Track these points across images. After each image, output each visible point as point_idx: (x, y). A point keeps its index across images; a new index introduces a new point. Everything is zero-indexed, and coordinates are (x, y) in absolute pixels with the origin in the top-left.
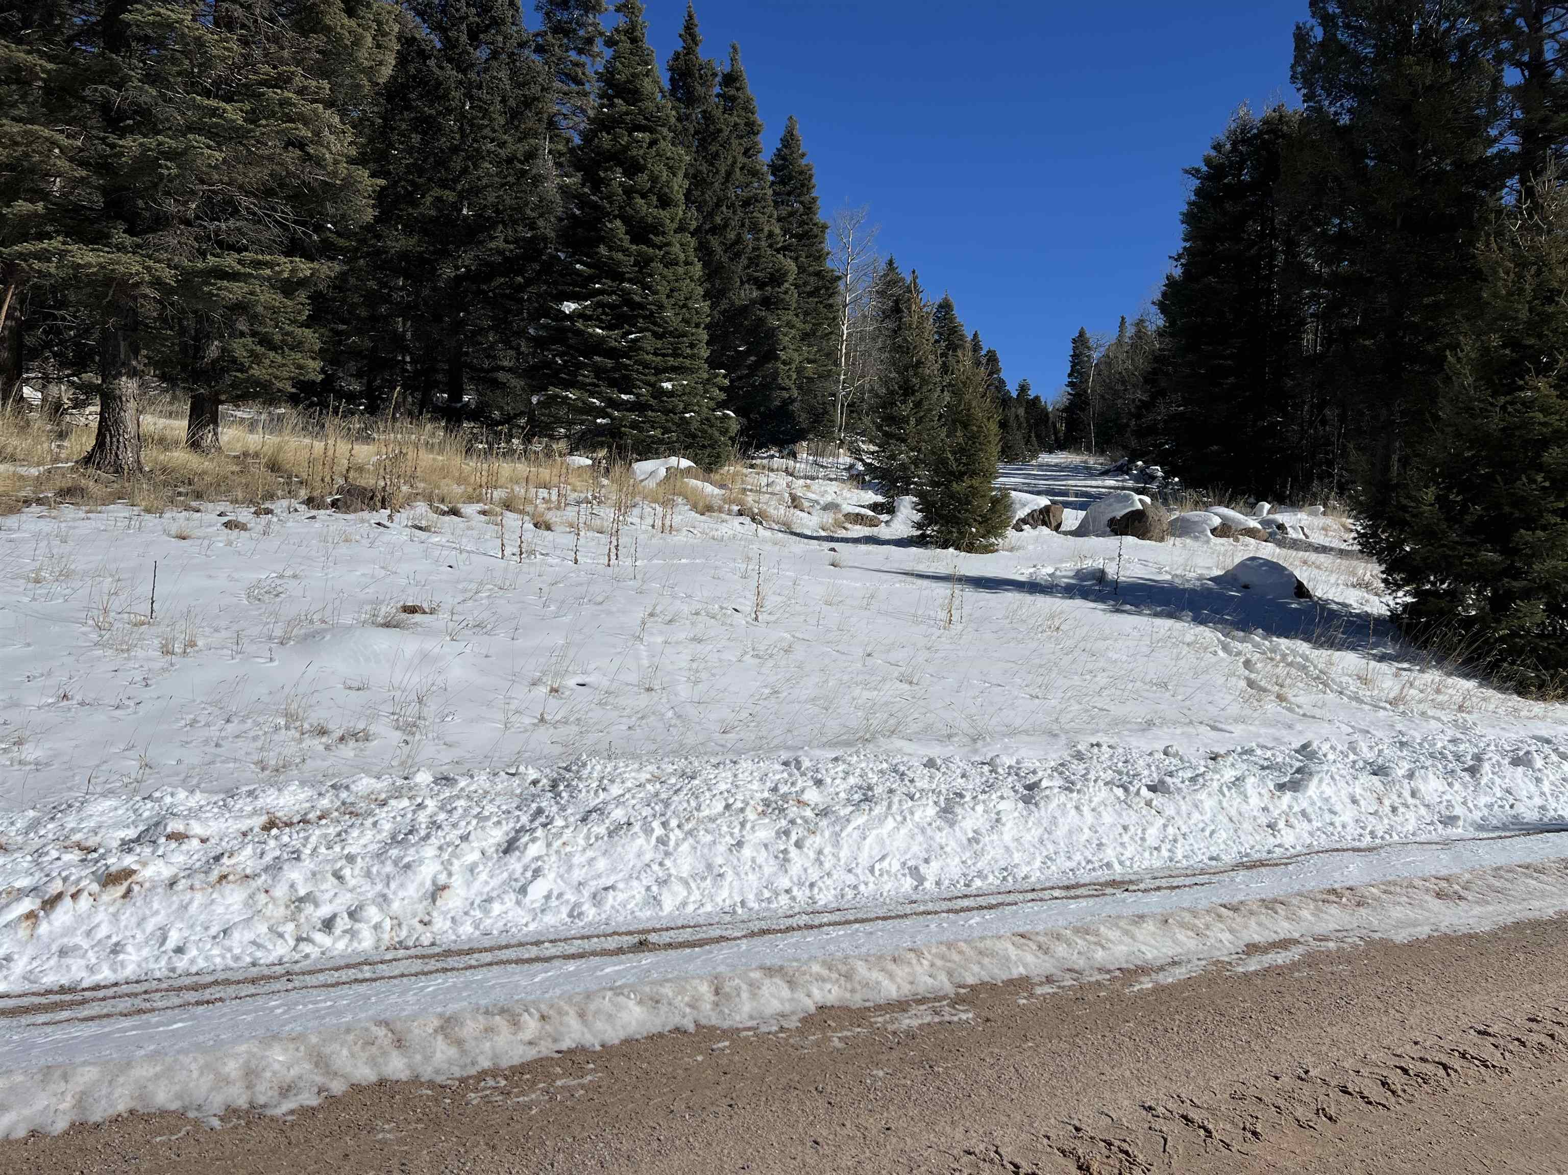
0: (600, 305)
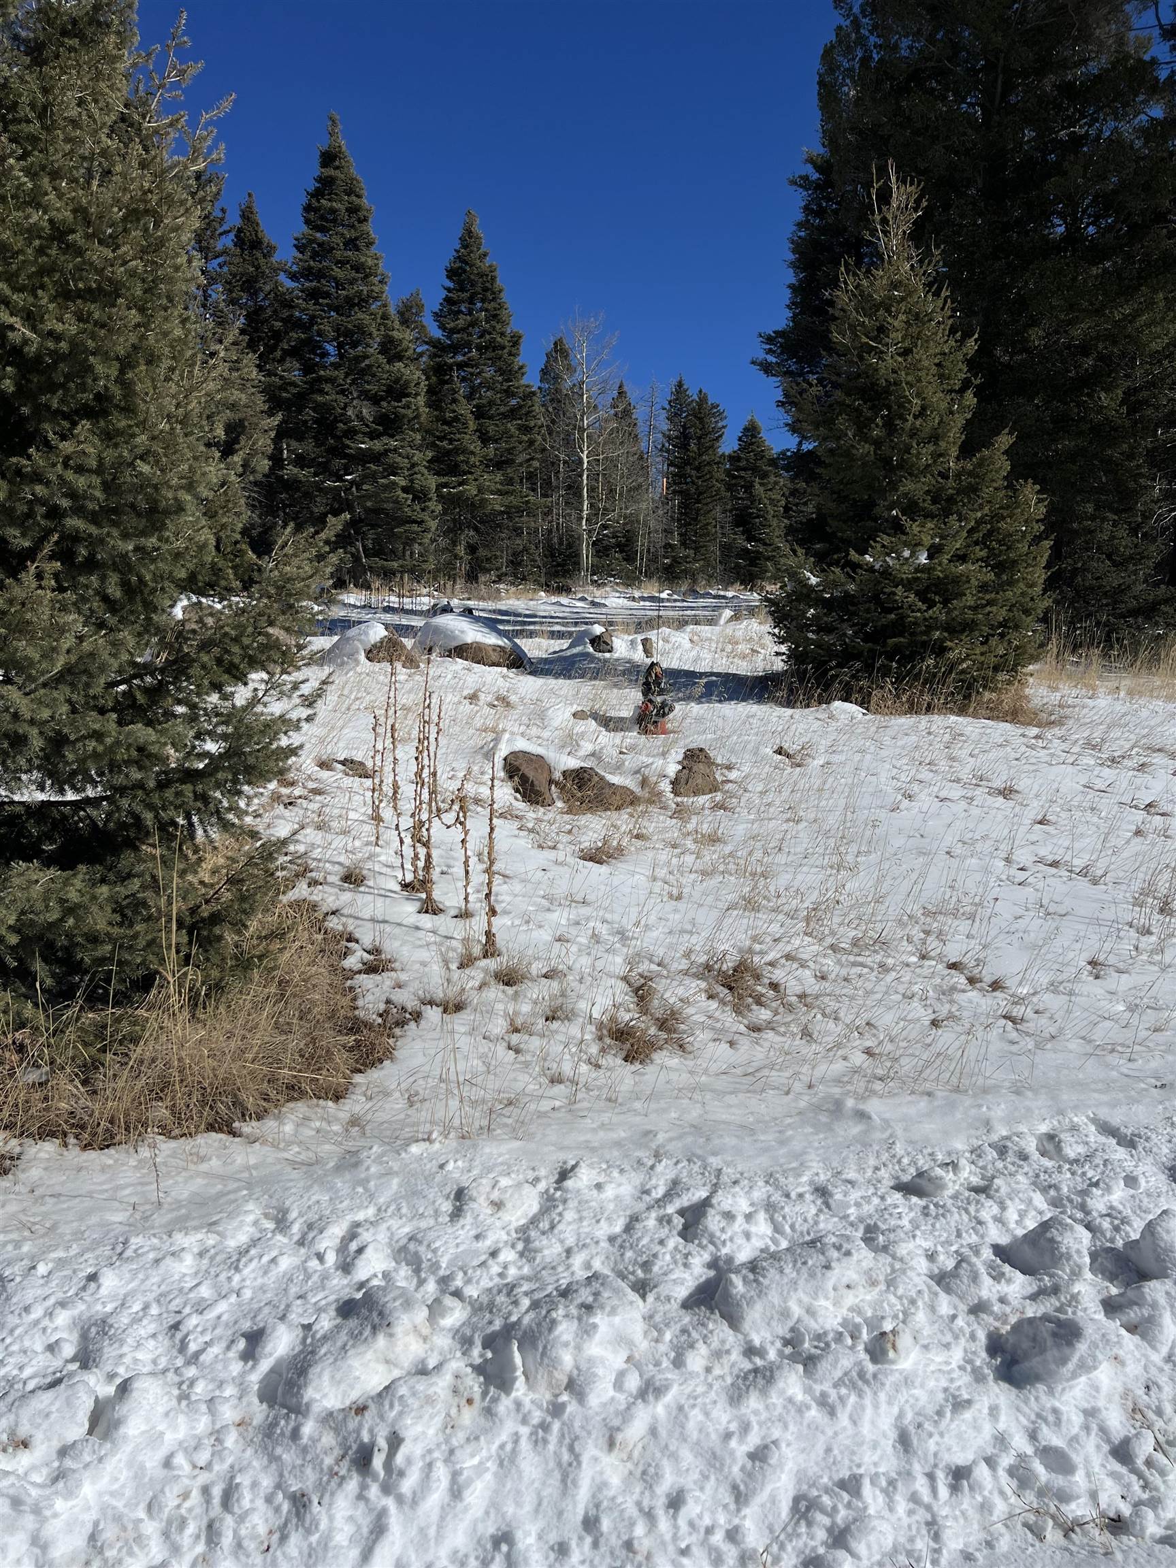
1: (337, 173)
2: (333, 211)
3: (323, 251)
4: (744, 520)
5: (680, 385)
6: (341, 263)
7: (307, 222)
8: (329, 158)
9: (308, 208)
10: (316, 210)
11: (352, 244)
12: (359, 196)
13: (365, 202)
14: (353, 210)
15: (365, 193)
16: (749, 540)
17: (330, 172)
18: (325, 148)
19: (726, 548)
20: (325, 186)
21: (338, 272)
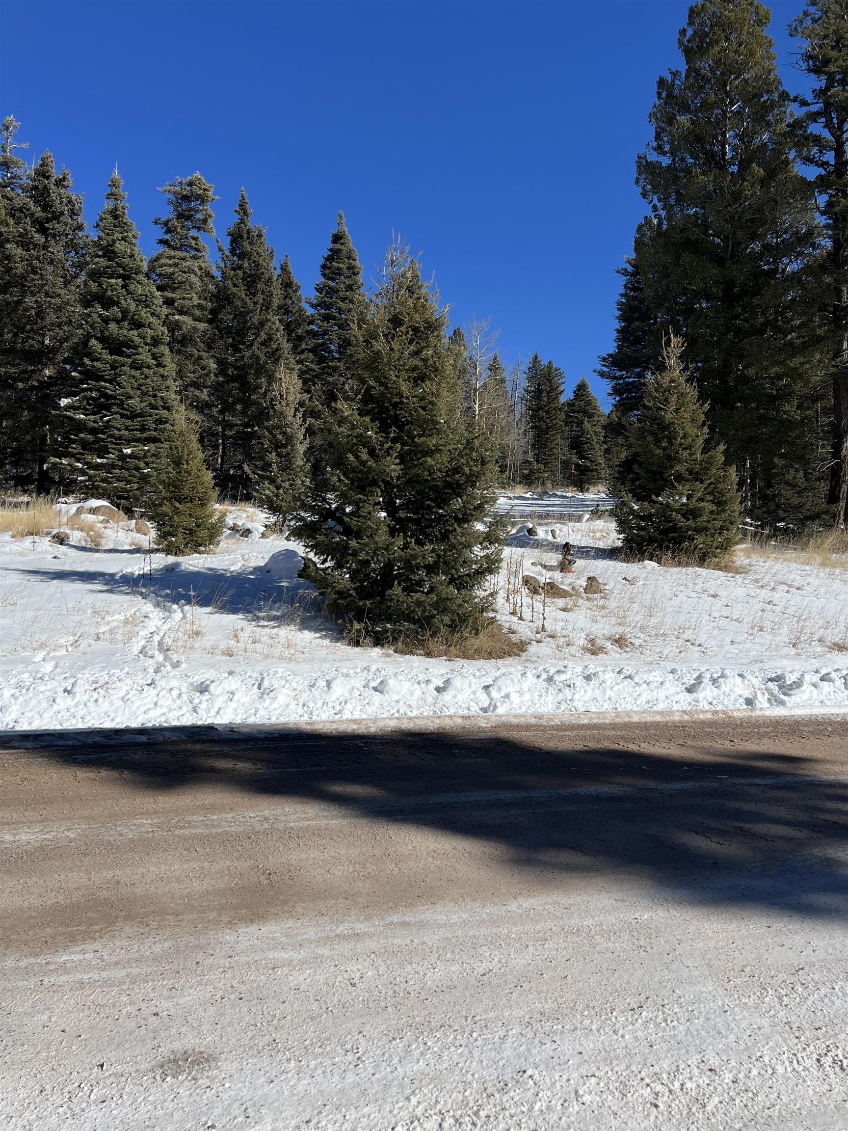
0: (85, 398)
1: (343, 247)
2: (339, 269)
3: (331, 292)
4: (577, 445)
5: (536, 358)
6: (343, 300)
7: (324, 275)
8: (337, 238)
9: (324, 267)
10: (329, 268)
11: (350, 288)
12: (354, 260)
13: (358, 263)
14: (351, 268)
15: (357, 258)
16: (580, 458)
17: (338, 246)
18: (335, 232)
19: (566, 464)
20: (335, 255)
21: (341, 304)
